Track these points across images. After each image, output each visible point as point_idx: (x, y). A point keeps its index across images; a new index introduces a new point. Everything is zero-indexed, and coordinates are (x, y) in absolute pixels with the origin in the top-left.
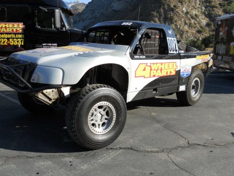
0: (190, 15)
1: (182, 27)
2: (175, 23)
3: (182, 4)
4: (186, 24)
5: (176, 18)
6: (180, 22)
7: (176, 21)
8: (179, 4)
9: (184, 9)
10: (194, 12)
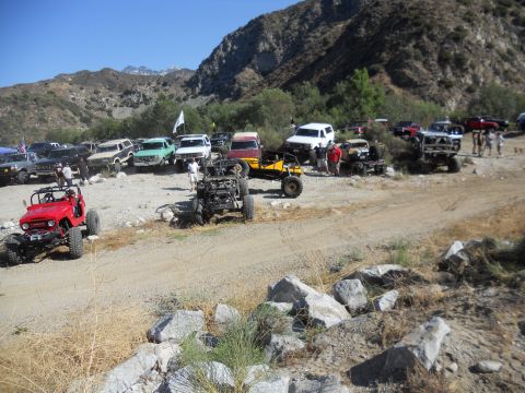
0: (498, 52)
1: (489, 81)
2: (470, 70)
3: (473, 25)
4: (496, 73)
5: (470, 60)
6: (482, 69)
7: (473, 67)
8: (465, 26)
9: (479, 37)
10: (503, 45)
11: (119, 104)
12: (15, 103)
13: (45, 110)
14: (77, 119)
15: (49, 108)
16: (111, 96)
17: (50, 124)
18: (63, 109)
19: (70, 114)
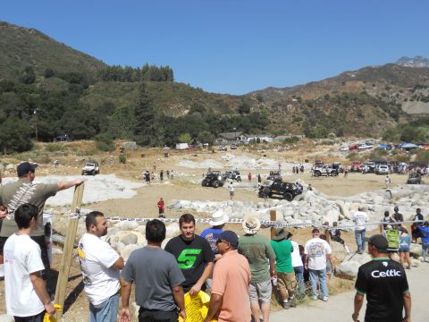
11: (409, 98)
12: (339, 102)
13: (362, 108)
14: (387, 114)
15: (365, 106)
16: (401, 91)
17: (366, 119)
18: (375, 106)
19: (381, 110)
